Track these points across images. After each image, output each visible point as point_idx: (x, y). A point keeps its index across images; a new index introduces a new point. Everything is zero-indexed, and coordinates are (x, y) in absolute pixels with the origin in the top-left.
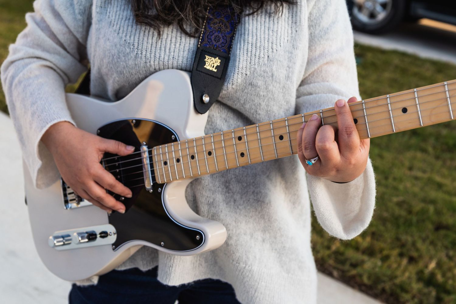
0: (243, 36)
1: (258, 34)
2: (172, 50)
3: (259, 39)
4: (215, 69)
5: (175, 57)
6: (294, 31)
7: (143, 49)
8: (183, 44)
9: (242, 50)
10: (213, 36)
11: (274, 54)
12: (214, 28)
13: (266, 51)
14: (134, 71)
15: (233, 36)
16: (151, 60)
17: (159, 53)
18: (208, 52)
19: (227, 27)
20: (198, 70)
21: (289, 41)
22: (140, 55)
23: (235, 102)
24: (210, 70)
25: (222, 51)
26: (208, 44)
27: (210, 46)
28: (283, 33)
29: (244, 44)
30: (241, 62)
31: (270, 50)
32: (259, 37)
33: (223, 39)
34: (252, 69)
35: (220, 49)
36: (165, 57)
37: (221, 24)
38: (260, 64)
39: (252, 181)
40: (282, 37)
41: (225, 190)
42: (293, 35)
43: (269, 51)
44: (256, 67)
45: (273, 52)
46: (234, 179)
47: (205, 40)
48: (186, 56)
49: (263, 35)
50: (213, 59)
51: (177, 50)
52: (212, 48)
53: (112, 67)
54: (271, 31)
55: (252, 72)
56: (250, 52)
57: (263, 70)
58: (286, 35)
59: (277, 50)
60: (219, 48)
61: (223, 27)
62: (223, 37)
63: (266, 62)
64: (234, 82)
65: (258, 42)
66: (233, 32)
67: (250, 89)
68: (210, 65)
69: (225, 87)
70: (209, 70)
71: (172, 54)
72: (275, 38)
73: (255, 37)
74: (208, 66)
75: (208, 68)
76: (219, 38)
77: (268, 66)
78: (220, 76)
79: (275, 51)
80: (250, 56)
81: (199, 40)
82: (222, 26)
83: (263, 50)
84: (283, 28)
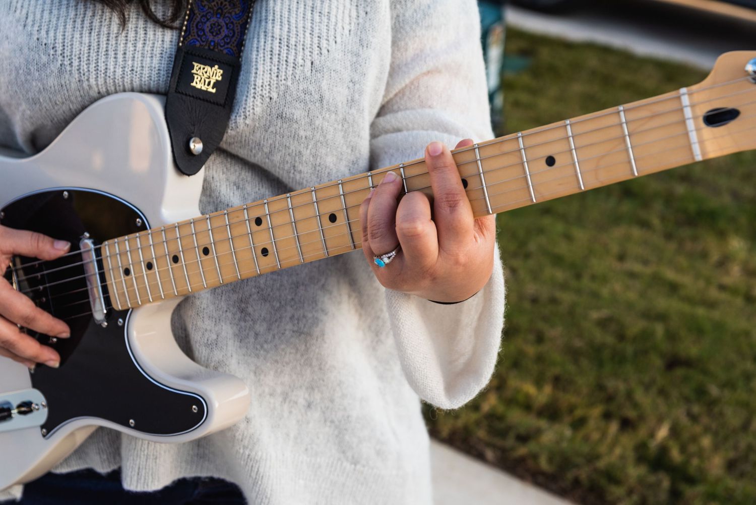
0: (263, 23)
1: (293, 21)
2: (129, 55)
3: (295, 29)
4: (213, 88)
5: (135, 69)
6: (362, 14)
7: (73, 56)
8: (149, 44)
9: (261, 51)
10: (208, 24)
11: (323, 58)
12: (209, 8)
13: (307, 53)
14: (59, 98)
15: (247, 23)
16: (91, 77)
17: (104, 62)
18: (198, 56)
19: (234, 5)
20: (179, 92)
21: (352, 32)
22: (68, 68)
23: (254, 151)
24: (204, 91)
25: (225, 51)
26: (198, 41)
27: (202, 43)
28: (340, 17)
29: (265, 39)
30: (260, 75)
31: (316, 51)
32: (294, 25)
33: (227, 28)
34: (282, 88)
35: (222, 49)
36: (117, 70)
38: (297, 78)
39: (289, 297)
40: (340, 25)
41: (238, 315)
42: (361, 20)
43: (314, 52)
44: (289, 83)
45: (321, 54)
46: (255, 296)
47: (192, 32)
48: (157, 66)
49: (302, 22)
50: (208, 68)
51: (138, 55)
52: (206, 47)
53: (17, 90)
54: (318, 14)
55: (281, 93)
56: (277, 56)
57: (302, 89)
58: (347, 20)
59: (328, 51)
60: (219, 48)
61: (228, 6)
62: (227, 24)
63: (308, 74)
64: (248, 113)
65: (291, 35)
66: (247, 14)
67: (279, 125)
68: (203, 80)
69: (232, 124)
70: (200, 90)
71: (130, 63)
72: (325, 27)
73: (287, 26)
74: (198, 84)
75: (198, 86)
76: (219, 27)
77: (313, 81)
78: (222, 102)
79: (324, 51)
80: (277, 63)
81: (180, 33)
82: (224, 3)
83: (301, 50)
84: (341, 7)
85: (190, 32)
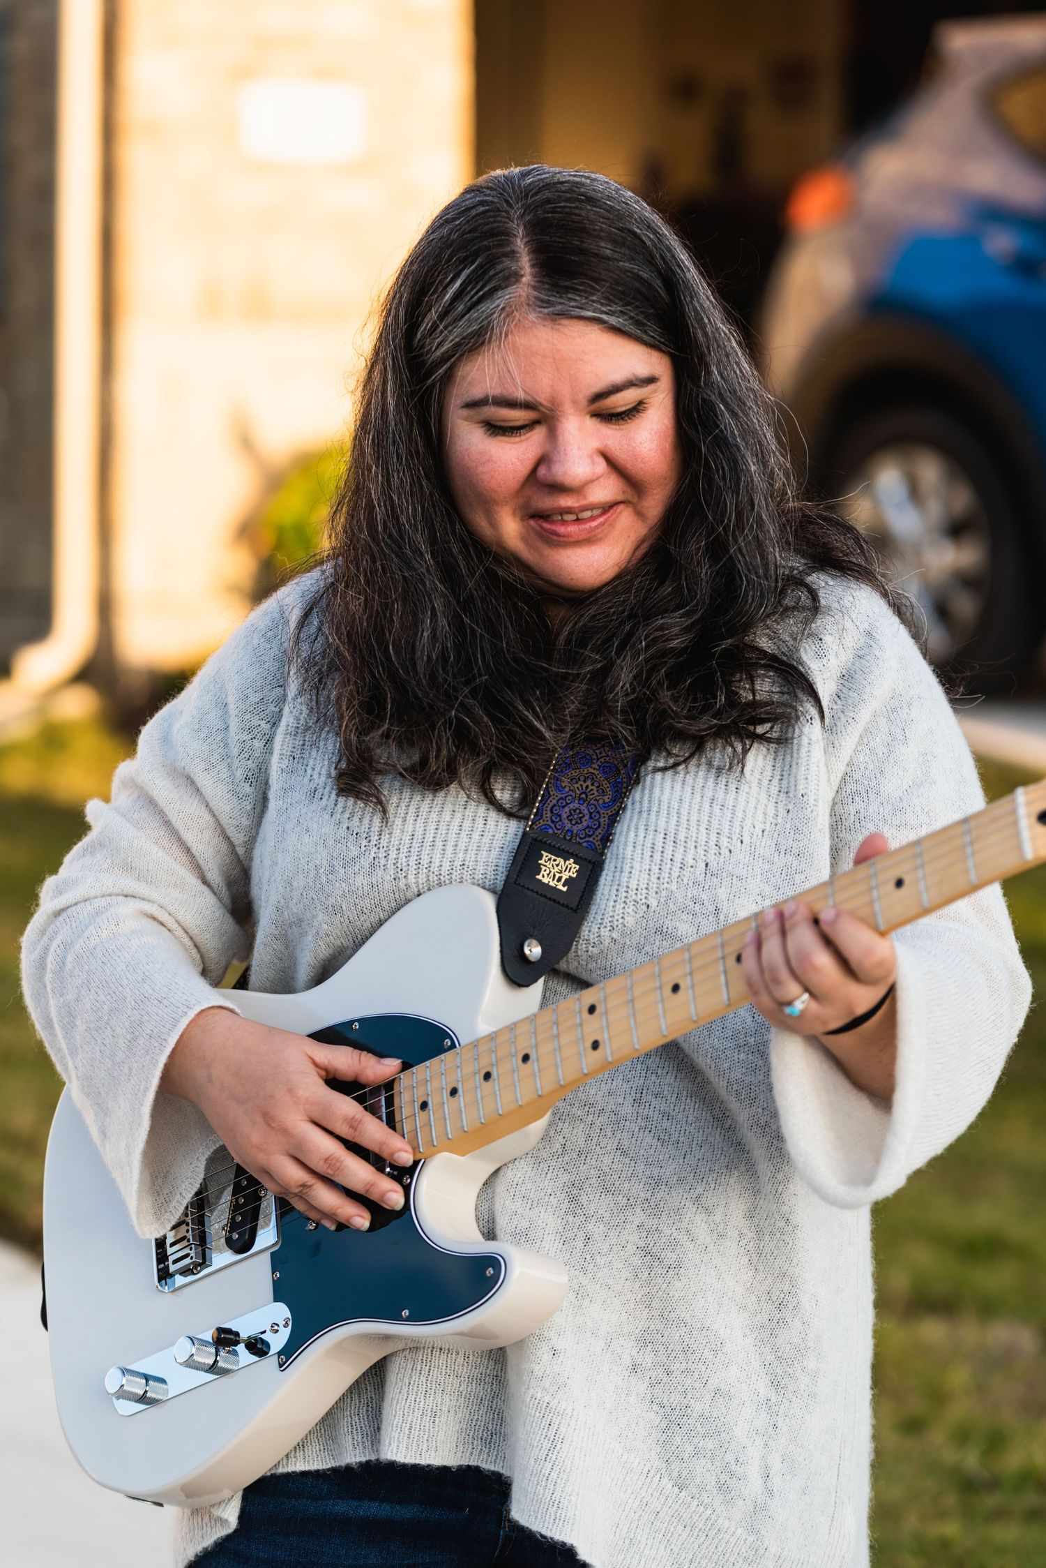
0: (644, 815)
2: (462, 846)
4: (564, 885)
5: (467, 863)
6: (783, 812)
7: (391, 847)
9: (639, 847)
10: (567, 810)
13: (701, 851)
14: (366, 903)
16: (410, 872)
17: (428, 855)
20: (520, 885)
24: (551, 887)
27: (556, 831)
28: (750, 813)
29: (646, 833)
30: (635, 875)
31: (713, 850)
32: (686, 818)
34: (664, 893)
36: (444, 864)
38: (686, 882)
43: (710, 851)
44: (674, 887)
45: (720, 854)
47: (545, 816)
48: (495, 861)
49: (697, 815)
50: (559, 859)
51: (473, 847)
52: (561, 837)
53: (315, 897)
55: (662, 900)
57: (692, 896)
58: (760, 816)
59: (730, 851)
63: (699, 876)
64: (616, 923)
65: (680, 829)
67: (657, 943)
68: (552, 874)
71: (461, 855)
72: (729, 823)
73: (676, 819)
74: (545, 878)
75: (545, 881)
76: (581, 815)
77: (707, 887)
78: (574, 905)
79: (724, 852)
83: (693, 848)
84: (753, 802)
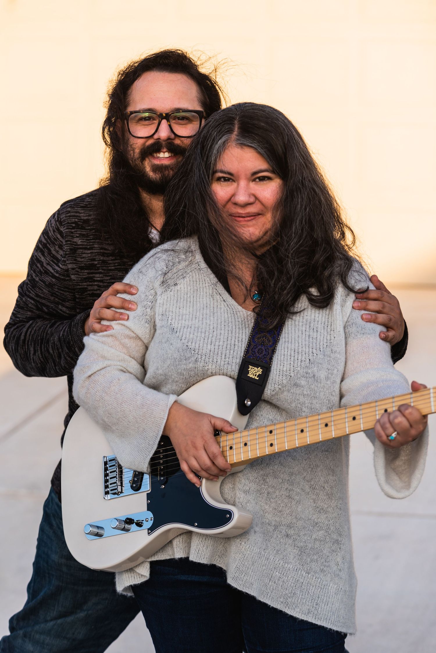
1: (300, 341)
3: (301, 345)
6: (333, 338)
9: (286, 356)
11: (315, 358)
12: (258, 342)
13: (307, 355)
18: (252, 362)
19: (269, 341)
20: (242, 378)
21: (328, 347)
25: (264, 361)
26: (252, 356)
27: (254, 358)
28: (322, 340)
29: (288, 350)
30: (285, 366)
33: (266, 351)
35: (263, 360)
37: (264, 338)
38: (303, 367)
40: (322, 343)
42: (332, 341)
43: (310, 355)
44: (299, 369)
50: (256, 368)
52: (256, 359)
54: (312, 338)
55: (296, 374)
56: (293, 357)
57: (305, 371)
58: (325, 341)
59: (317, 354)
60: (261, 360)
61: (266, 341)
62: (266, 349)
63: (308, 365)
64: (280, 383)
65: (299, 348)
68: (253, 374)
70: (251, 379)
72: (315, 344)
73: (297, 344)
74: (250, 375)
75: (251, 376)
76: (262, 351)
77: (310, 368)
78: (261, 384)
79: (315, 355)
80: (293, 360)
82: (265, 340)
83: (304, 354)
85: (248, 353)
